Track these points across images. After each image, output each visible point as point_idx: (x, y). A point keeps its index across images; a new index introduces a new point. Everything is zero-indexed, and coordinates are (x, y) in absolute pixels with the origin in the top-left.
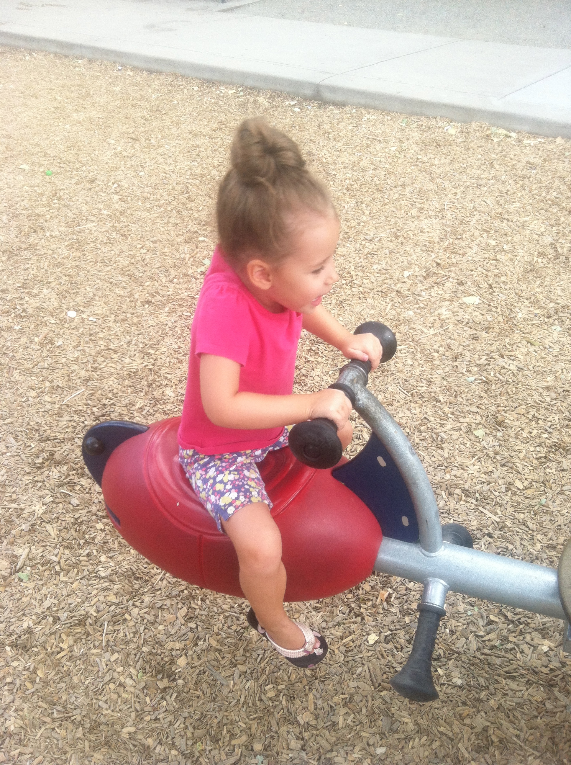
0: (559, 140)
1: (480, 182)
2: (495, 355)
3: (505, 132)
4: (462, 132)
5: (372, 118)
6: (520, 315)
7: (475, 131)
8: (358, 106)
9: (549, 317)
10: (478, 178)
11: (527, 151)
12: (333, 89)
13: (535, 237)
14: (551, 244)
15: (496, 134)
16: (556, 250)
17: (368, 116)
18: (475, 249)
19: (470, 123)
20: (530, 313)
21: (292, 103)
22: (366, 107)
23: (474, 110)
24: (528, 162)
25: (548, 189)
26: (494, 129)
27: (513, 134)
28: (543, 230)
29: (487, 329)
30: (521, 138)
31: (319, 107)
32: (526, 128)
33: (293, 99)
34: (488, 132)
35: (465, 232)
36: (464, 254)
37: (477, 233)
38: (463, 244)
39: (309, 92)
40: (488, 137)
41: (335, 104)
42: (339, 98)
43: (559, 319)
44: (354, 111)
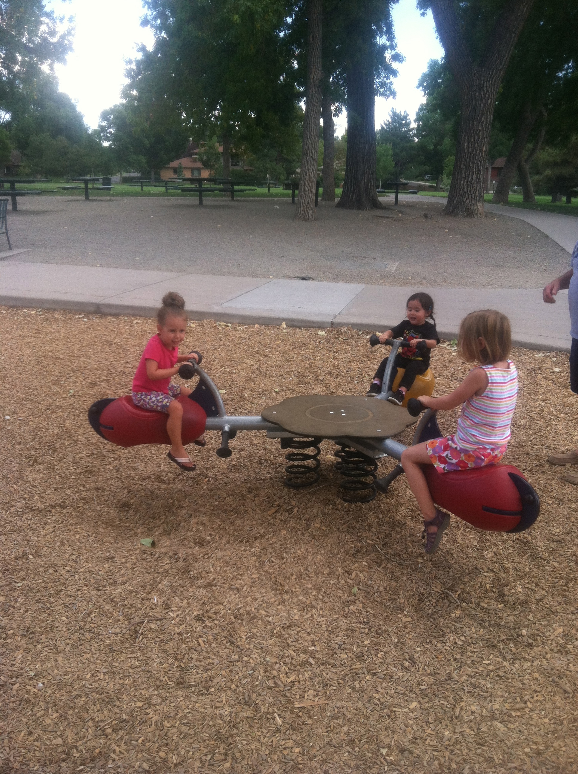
0: (256, 326)
1: (215, 347)
2: (237, 408)
3: (225, 324)
4: (199, 326)
5: (139, 321)
6: (246, 395)
7: (207, 324)
8: (128, 315)
9: (260, 394)
10: (214, 345)
11: (240, 332)
12: (109, 306)
13: (249, 366)
14: (257, 368)
15: (220, 325)
16: (260, 370)
17: (137, 321)
18: (219, 374)
19: (203, 320)
20: (250, 394)
21: (81, 316)
22: (134, 315)
23: (204, 313)
24: (240, 337)
25: (253, 347)
26: (218, 323)
27: (230, 325)
28: (252, 363)
29: (232, 400)
30: (235, 326)
31: (101, 317)
32: (237, 321)
33: (80, 314)
34: (215, 325)
35: (212, 367)
36: (214, 376)
37: (219, 367)
38: (213, 372)
39: (92, 309)
40: (215, 327)
41: (111, 315)
42: (114, 311)
43: (265, 394)
44: (126, 318)
